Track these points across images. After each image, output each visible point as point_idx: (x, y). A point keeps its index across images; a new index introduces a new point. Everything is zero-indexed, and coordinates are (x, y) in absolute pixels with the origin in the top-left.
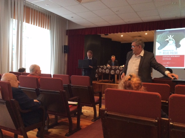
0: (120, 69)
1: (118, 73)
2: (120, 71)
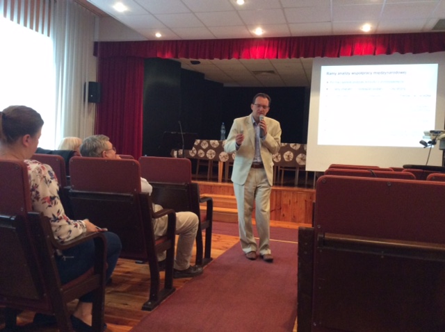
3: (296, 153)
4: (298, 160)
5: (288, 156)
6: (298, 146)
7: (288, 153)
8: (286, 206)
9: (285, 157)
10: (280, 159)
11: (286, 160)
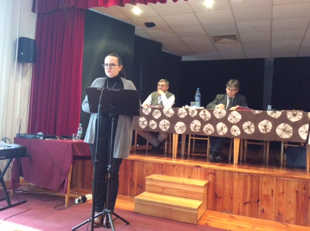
0: (203, 117)
1: (197, 129)
2: (204, 123)
4: (279, 131)
5: (265, 126)
7: (264, 122)
8: (267, 197)
9: (261, 127)
10: (253, 130)
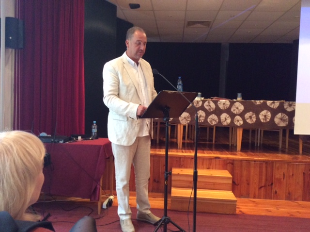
0: (207, 108)
1: (202, 120)
2: (208, 114)
3: (274, 112)
4: (277, 120)
5: (265, 116)
6: (277, 104)
7: (264, 112)
8: (279, 180)
9: (261, 117)
10: (254, 120)
11: (262, 121)
